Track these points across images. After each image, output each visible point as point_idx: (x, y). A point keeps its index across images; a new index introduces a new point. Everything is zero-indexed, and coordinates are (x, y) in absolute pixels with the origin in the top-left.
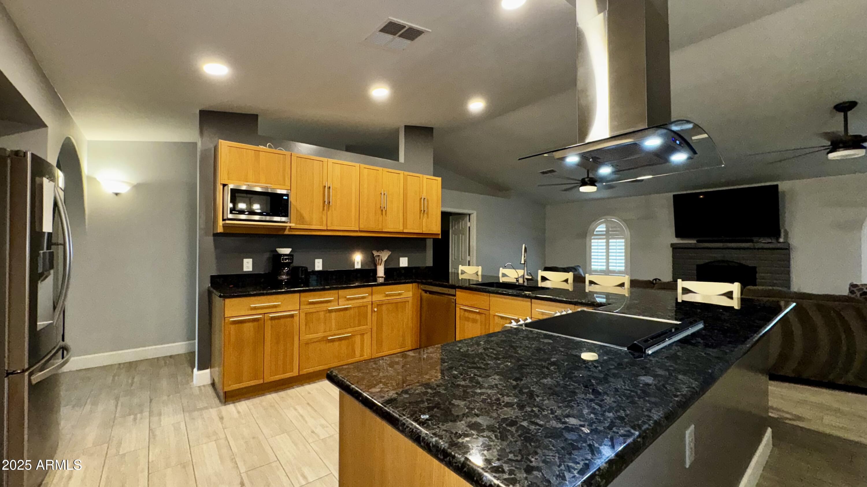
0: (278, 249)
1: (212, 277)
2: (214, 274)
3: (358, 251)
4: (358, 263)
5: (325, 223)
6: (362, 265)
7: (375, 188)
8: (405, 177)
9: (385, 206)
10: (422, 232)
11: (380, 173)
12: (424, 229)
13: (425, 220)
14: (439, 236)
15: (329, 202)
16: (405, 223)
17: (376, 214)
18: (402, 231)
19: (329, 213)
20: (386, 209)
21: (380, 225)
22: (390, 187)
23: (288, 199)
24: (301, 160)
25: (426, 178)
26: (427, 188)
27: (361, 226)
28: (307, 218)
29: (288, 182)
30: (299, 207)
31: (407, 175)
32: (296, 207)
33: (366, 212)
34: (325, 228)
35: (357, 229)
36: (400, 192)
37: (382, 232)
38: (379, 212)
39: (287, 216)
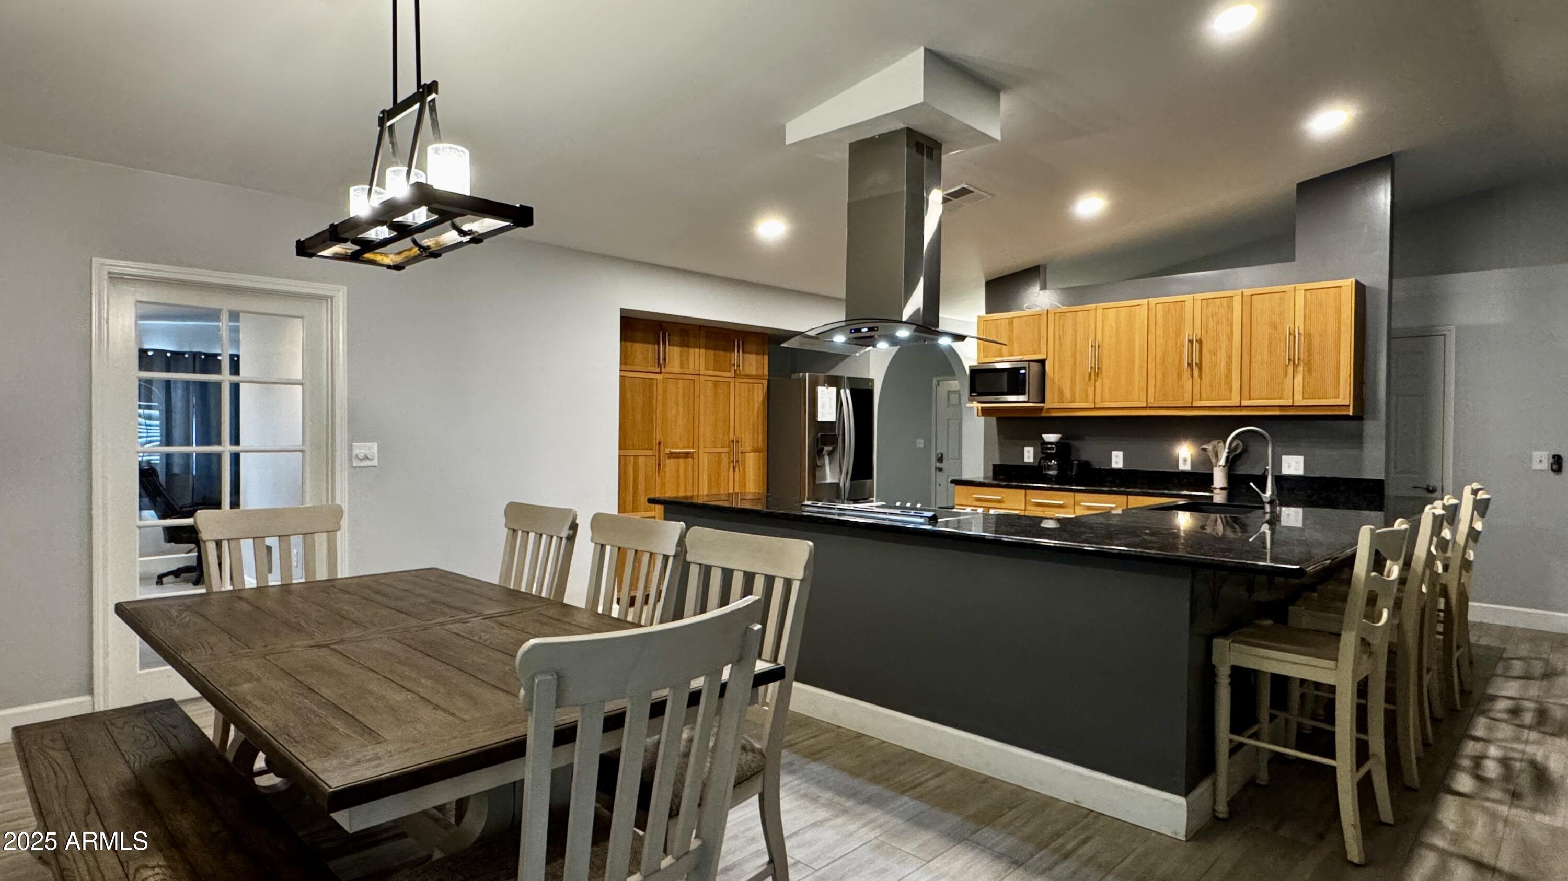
0: (1041, 435)
1: (994, 466)
2: (997, 462)
3: (1185, 441)
4: (1185, 460)
5: (1091, 398)
6: (1193, 465)
7: (1179, 333)
8: (1246, 299)
9: (1198, 362)
10: (1291, 404)
11: (1189, 305)
12: (1296, 398)
13: (1299, 378)
14: (1349, 410)
15: (1098, 368)
16: (1246, 389)
17: (1179, 376)
18: (1238, 404)
19: (1098, 384)
20: (1200, 366)
21: (1188, 396)
22: (1210, 326)
23: (1025, 374)
24: (1060, 316)
25: (1305, 290)
26: (1307, 311)
27: (1151, 400)
28: (1067, 394)
29: (1044, 350)
30: (1056, 380)
31: (1252, 295)
32: (1053, 381)
33: (1159, 377)
34: (1092, 406)
35: (1144, 405)
36: (1234, 330)
37: (1192, 408)
38: (1187, 373)
39: (1024, 394)
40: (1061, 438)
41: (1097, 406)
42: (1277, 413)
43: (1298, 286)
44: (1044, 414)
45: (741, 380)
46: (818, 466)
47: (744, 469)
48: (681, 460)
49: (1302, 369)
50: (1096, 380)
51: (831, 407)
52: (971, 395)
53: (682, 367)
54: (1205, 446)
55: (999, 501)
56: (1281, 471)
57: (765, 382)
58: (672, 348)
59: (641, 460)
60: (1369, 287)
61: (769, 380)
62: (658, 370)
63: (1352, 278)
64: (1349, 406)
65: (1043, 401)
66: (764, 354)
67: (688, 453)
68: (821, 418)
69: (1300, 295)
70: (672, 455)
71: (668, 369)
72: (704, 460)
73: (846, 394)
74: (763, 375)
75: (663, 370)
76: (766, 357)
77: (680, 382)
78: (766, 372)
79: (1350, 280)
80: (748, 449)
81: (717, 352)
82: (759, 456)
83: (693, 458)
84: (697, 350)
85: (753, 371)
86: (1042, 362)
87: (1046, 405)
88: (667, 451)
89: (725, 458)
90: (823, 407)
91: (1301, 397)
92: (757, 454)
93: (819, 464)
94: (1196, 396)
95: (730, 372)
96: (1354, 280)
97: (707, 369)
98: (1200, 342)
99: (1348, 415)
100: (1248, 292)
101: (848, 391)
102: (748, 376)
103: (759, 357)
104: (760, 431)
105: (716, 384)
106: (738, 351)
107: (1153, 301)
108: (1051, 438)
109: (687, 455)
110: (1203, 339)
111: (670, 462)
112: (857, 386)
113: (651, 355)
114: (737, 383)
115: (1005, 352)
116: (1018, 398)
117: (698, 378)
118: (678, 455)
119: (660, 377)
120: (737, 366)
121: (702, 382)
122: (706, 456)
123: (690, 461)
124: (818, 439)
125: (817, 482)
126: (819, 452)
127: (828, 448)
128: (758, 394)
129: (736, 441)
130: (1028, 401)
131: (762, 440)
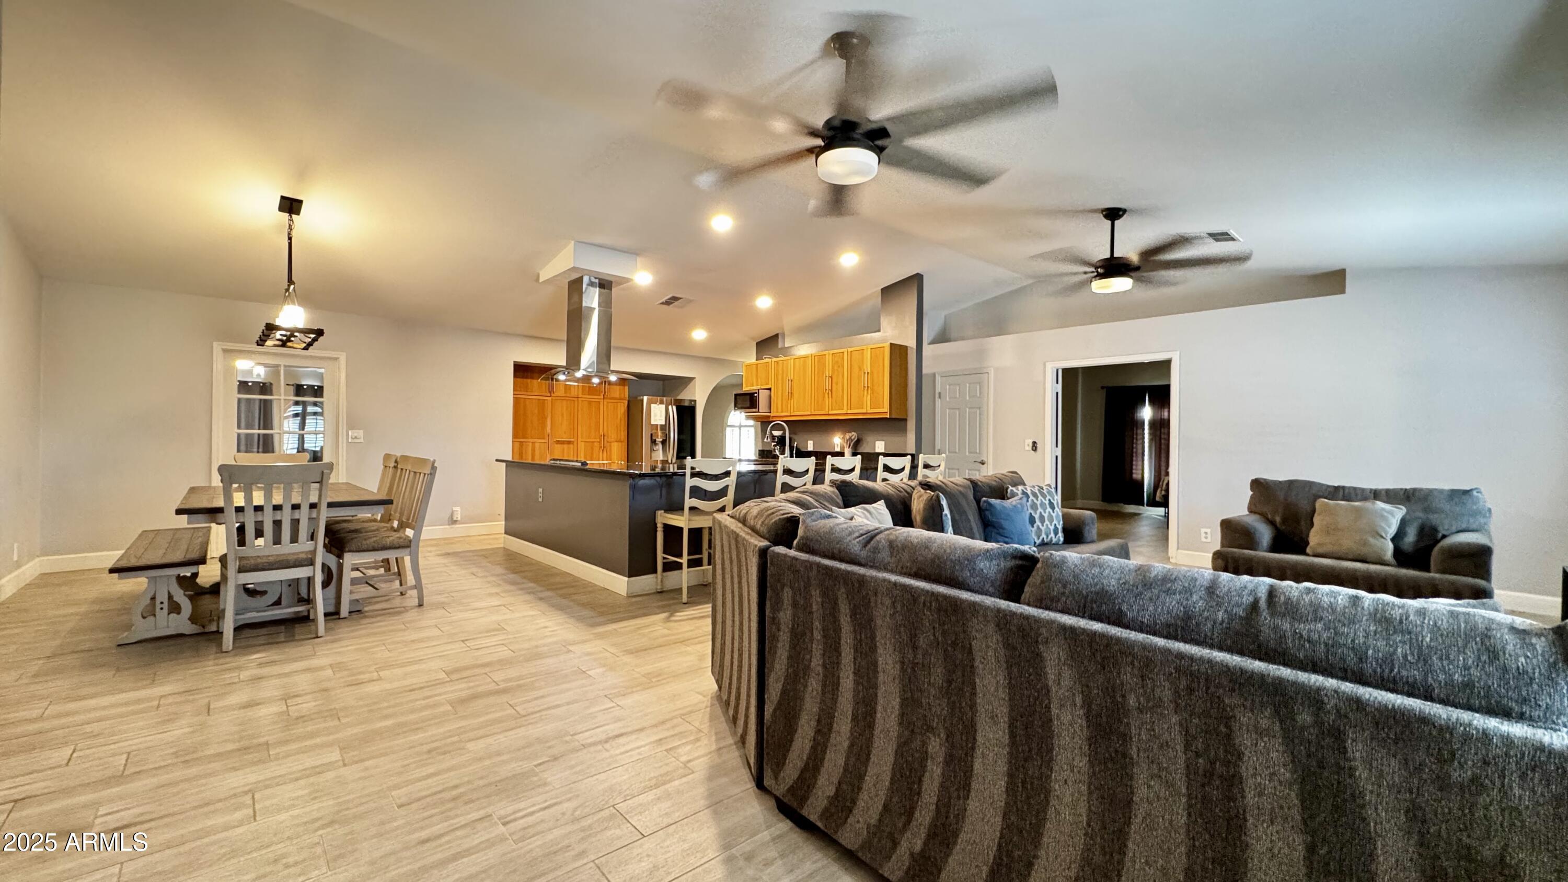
0: (773, 432)
4: (838, 445)
5: (789, 409)
6: (841, 448)
7: (823, 373)
8: (849, 353)
9: (830, 389)
10: (866, 412)
11: (827, 357)
12: (868, 409)
13: (868, 398)
14: (890, 415)
15: (792, 392)
16: (849, 404)
17: (824, 397)
18: (846, 412)
19: (792, 402)
20: (831, 391)
21: (827, 408)
22: (835, 368)
23: (757, 396)
24: (777, 363)
25: (872, 348)
26: (872, 360)
27: (813, 410)
28: (779, 407)
29: (769, 382)
30: (775, 400)
31: (852, 352)
33: (816, 397)
34: (789, 414)
35: (810, 413)
36: (844, 371)
37: (829, 415)
38: (826, 396)
39: (756, 408)
41: (792, 414)
42: (861, 417)
43: (868, 346)
44: (771, 419)
45: (608, 400)
47: (611, 450)
48: (565, 445)
49: (870, 392)
50: (791, 399)
51: (661, 416)
52: (743, 409)
53: (566, 392)
54: (842, 437)
56: (875, 450)
57: (627, 402)
58: (557, 383)
59: (537, 445)
60: (904, 347)
61: (629, 401)
62: (549, 395)
64: (887, 412)
65: (770, 412)
66: (625, 386)
67: (570, 442)
68: (653, 422)
69: (869, 351)
70: (558, 442)
71: (556, 394)
73: (673, 410)
74: (625, 399)
75: (552, 395)
76: (627, 388)
77: (565, 402)
78: (627, 398)
79: (887, 343)
82: (621, 445)
83: (573, 444)
85: (617, 395)
86: (770, 389)
87: (772, 414)
88: (555, 440)
89: (596, 444)
90: (655, 416)
91: (871, 409)
92: (620, 443)
93: (654, 449)
94: (832, 408)
95: (600, 396)
96: (889, 343)
97: (584, 394)
98: (832, 377)
99: (890, 418)
100: (850, 350)
101: (674, 408)
102: (614, 400)
103: (622, 388)
104: (622, 429)
105: (590, 403)
106: (605, 384)
107: (813, 355)
108: (775, 433)
109: (569, 442)
112: (682, 404)
113: (544, 386)
114: (605, 403)
115: (755, 384)
116: (754, 410)
117: (576, 399)
118: (563, 443)
119: (550, 398)
120: (605, 392)
121: (580, 402)
122: (583, 444)
123: (571, 446)
124: (652, 435)
125: (653, 459)
126: (654, 442)
127: (659, 440)
128: (622, 408)
129: (604, 436)
130: (758, 412)
131: (623, 435)
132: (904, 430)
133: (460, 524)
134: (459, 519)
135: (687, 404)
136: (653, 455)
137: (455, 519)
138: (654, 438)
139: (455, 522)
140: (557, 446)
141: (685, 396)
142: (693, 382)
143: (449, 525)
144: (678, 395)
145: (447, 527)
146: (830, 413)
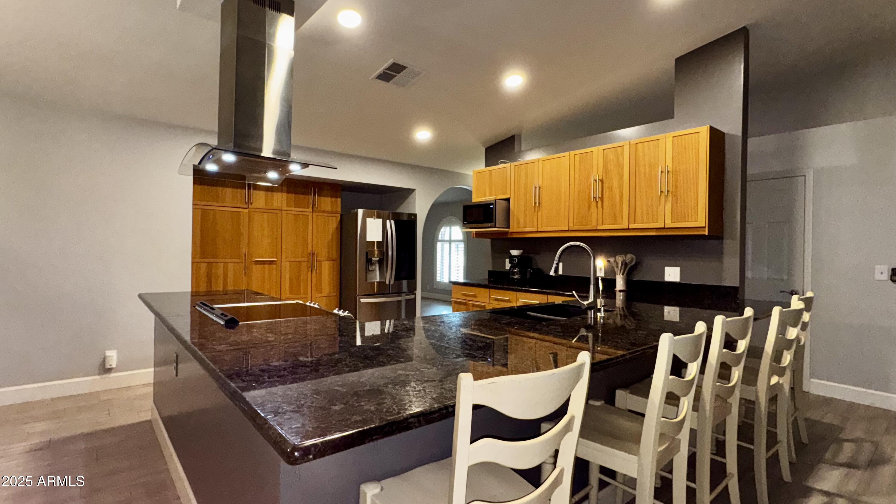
0: (511, 251)
1: (489, 271)
2: (491, 269)
3: (601, 255)
4: (601, 269)
5: (535, 223)
6: (605, 273)
7: (588, 177)
8: (633, 147)
9: (600, 196)
10: (663, 227)
11: (595, 154)
12: (666, 222)
13: (669, 206)
14: (705, 231)
15: (539, 203)
16: (632, 216)
17: (589, 208)
18: (627, 228)
19: (540, 213)
20: (602, 199)
21: (594, 223)
22: (609, 169)
23: (493, 207)
24: (518, 168)
25: (673, 137)
26: (675, 154)
27: (571, 225)
28: (522, 221)
29: (508, 192)
30: (515, 213)
31: (636, 144)
32: (514, 213)
33: (577, 207)
34: (535, 230)
35: (567, 229)
36: (624, 173)
37: (597, 230)
38: (594, 204)
39: (492, 222)
40: (522, 253)
41: (539, 230)
42: (654, 234)
43: (668, 135)
44: (509, 236)
45: (317, 214)
46: (370, 271)
47: (321, 273)
48: (266, 266)
49: (671, 199)
50: (538, 211)
51: (377, 232)
52: (464, 224)
53: (266, 204)
54: (610, 259)
55: (475, 296)
56: (664, 278)
57: (339, 216)
58: (255, 191)
59: (230, 266)
60: (727, 134)
61: (341, 215)
62: (246, 206)
63: (707, 125)
64: (705, 227)
65: (509, 228)
66: (337, 197)
67: (273, 261)
68: (369, 238)
69: (670, 141)
70: (257, 263)
71: (254, 205)
72: (286, 266)
74: (337, 211)
75: (249, 207)
76: (339, 200)
77: (265, 214)
78: (339, 209)
79: (706, 127)
80: (324, 259)
81: (297, 196)
82: (333, 264)
83: (276, 264)
84: (280, 194)
85: (327, 208)
86: (508, 200)
87: (511, 230)
88: (254, 259)
89: (304, 264)
90: (371, 231)
91: (670, 221)
92: (332, 262)
93: (370, 269)
94: (600, 222)
95: (308, 208)
96: (709, 126)
97: (287, 206)
98: (602, 181)
99: (704, 235)
100: (633, 142)
101: (393, 222)
102: (324, 212)
103: (333, 199)
104: (334, 247)
105: (296, 216)
106: (314, 195)
107: (573, 153)
108: (515, 253)
109: (271, 263)
110: (604, 179)
111: (256, 268)
112: (401, 218)
113: (239, 196)
114: (315, 216)
115: (488, 194)
116: (489, 225)
117: (280, 212)
118: (264, 263)
119: (247, 210)
120: (314, 205)
121: (284, 215)
122: (288, 263)
123: (274, 266)
124: (367, 253)
125: (369, 281)
126: (369, 262)
127: (375, 259)
128: (333, 223)
129: (313, 254)
130: (495, 227)
131: (335, 254)
132: (719, 254)
133: (115, 372)
134: (114, 366)
135: (405, 218)
136: (369, 276)
137: (108, 366)
138: (369, 257)
139: (109, 370)
140: (254, 266)
141: (404, 209)
142: (414, 192)
143: (99, 374)
144: (398, 207)
145: (97, 377)
146: (600, 228)
